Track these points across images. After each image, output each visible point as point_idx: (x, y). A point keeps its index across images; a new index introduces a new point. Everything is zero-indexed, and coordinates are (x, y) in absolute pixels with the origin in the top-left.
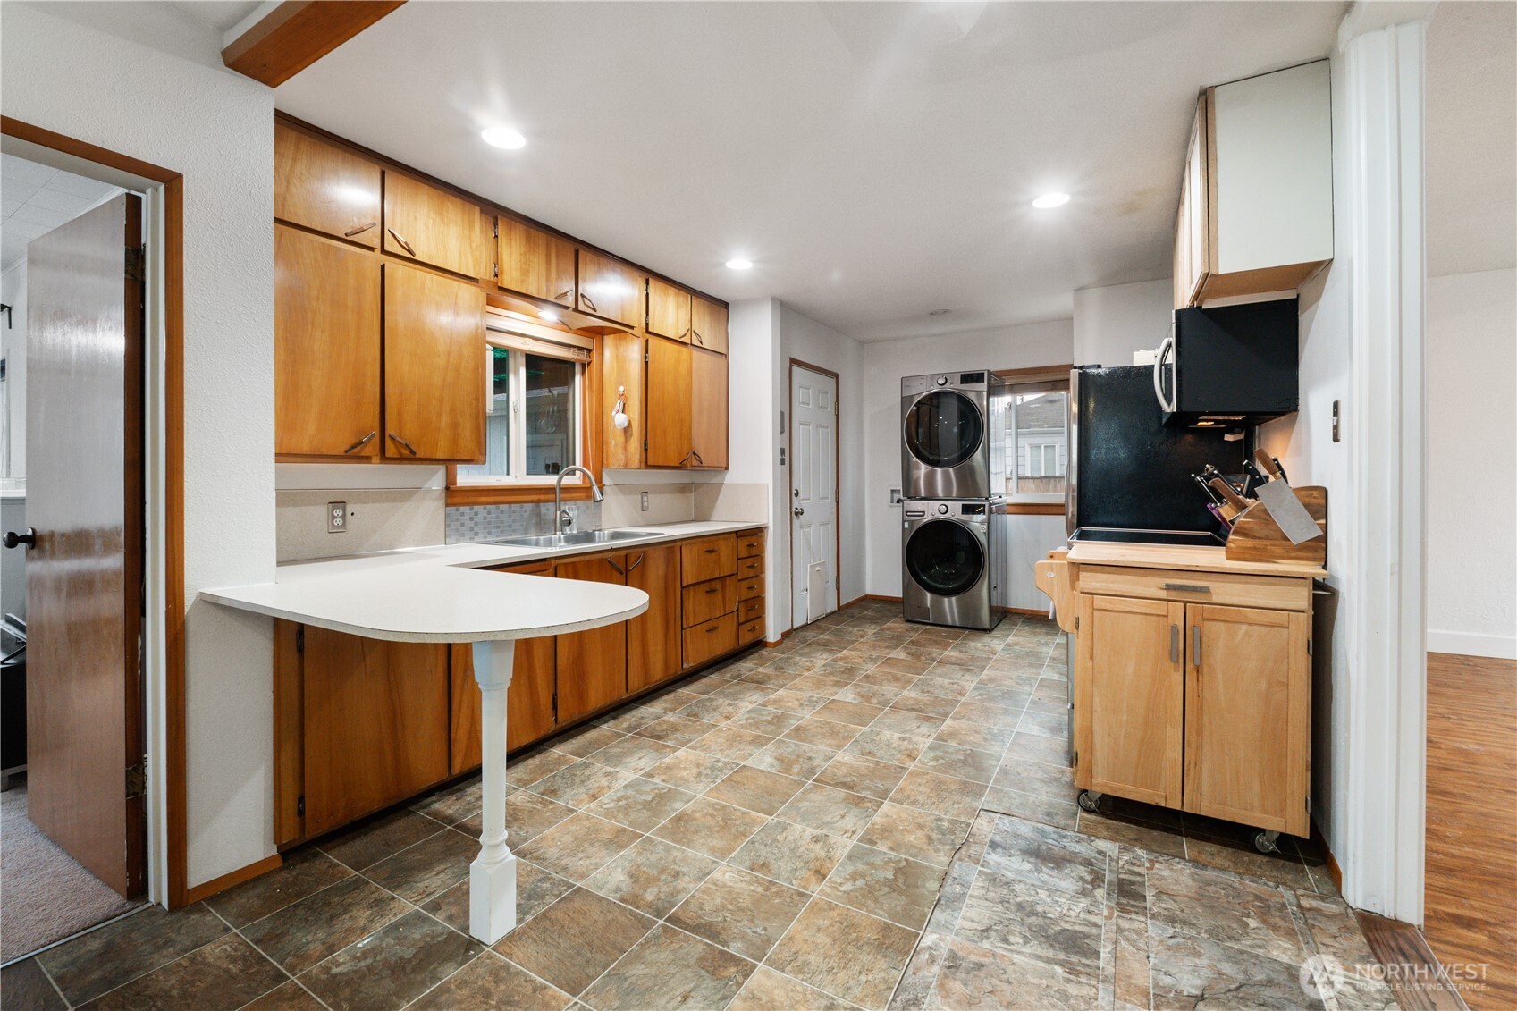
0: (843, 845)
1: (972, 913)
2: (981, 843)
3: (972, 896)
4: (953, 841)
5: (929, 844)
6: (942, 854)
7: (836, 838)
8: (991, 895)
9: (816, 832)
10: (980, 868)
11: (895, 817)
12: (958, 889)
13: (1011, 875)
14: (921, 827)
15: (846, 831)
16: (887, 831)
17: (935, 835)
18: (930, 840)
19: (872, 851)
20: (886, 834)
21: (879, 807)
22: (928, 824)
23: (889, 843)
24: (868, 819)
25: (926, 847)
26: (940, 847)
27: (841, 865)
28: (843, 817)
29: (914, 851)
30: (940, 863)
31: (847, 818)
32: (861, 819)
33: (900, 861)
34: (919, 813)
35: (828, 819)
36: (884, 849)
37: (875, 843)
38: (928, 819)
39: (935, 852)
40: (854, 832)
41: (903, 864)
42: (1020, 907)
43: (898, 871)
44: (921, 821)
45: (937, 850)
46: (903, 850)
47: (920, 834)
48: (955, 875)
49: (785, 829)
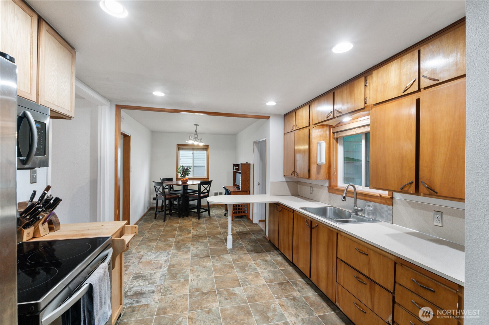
0: (191, 277)
1: (158, 275)
2: (157, 291)
3: (158, 278)
4: (165, 289)
5: (171, 285)
6: (167, 284)
7: (195, 278)
8: (154, 280)
9: (200, 277)
10: (157, 284)
11: (184, 290)
12: (162, 278)
13: (149, 286)
14: (175, 289)
15: (193, 280)
16: (184, 285)
17: (170, 288)
18: (171, 287)
19: (184, 278)
20: (183, 284)
21: (190, 291)
22: (173, 291)
23: (181, 282)
24: (190, 286)
25: (172, 284)
26: (168, 286)
27: (189, 273)
28: (197, 284)
29: (174, 282)
30: (167, 282)
31: (196, 284)
32: (192, 285)
33: (177, 279)
34: (177, 294)
35: (200, 281)
36: (182, 280)
37: (185, 280)
38: (174, 293)
39: (169, 284)
40: (191, 281)
41: (176, 278)
42: (147, 280)
43: (176, 277)
44: (176, 291)
45: (169, 285)
46: (177, 281)
47: (175, 288)
48: (163, 281)
49: (208, 275)
